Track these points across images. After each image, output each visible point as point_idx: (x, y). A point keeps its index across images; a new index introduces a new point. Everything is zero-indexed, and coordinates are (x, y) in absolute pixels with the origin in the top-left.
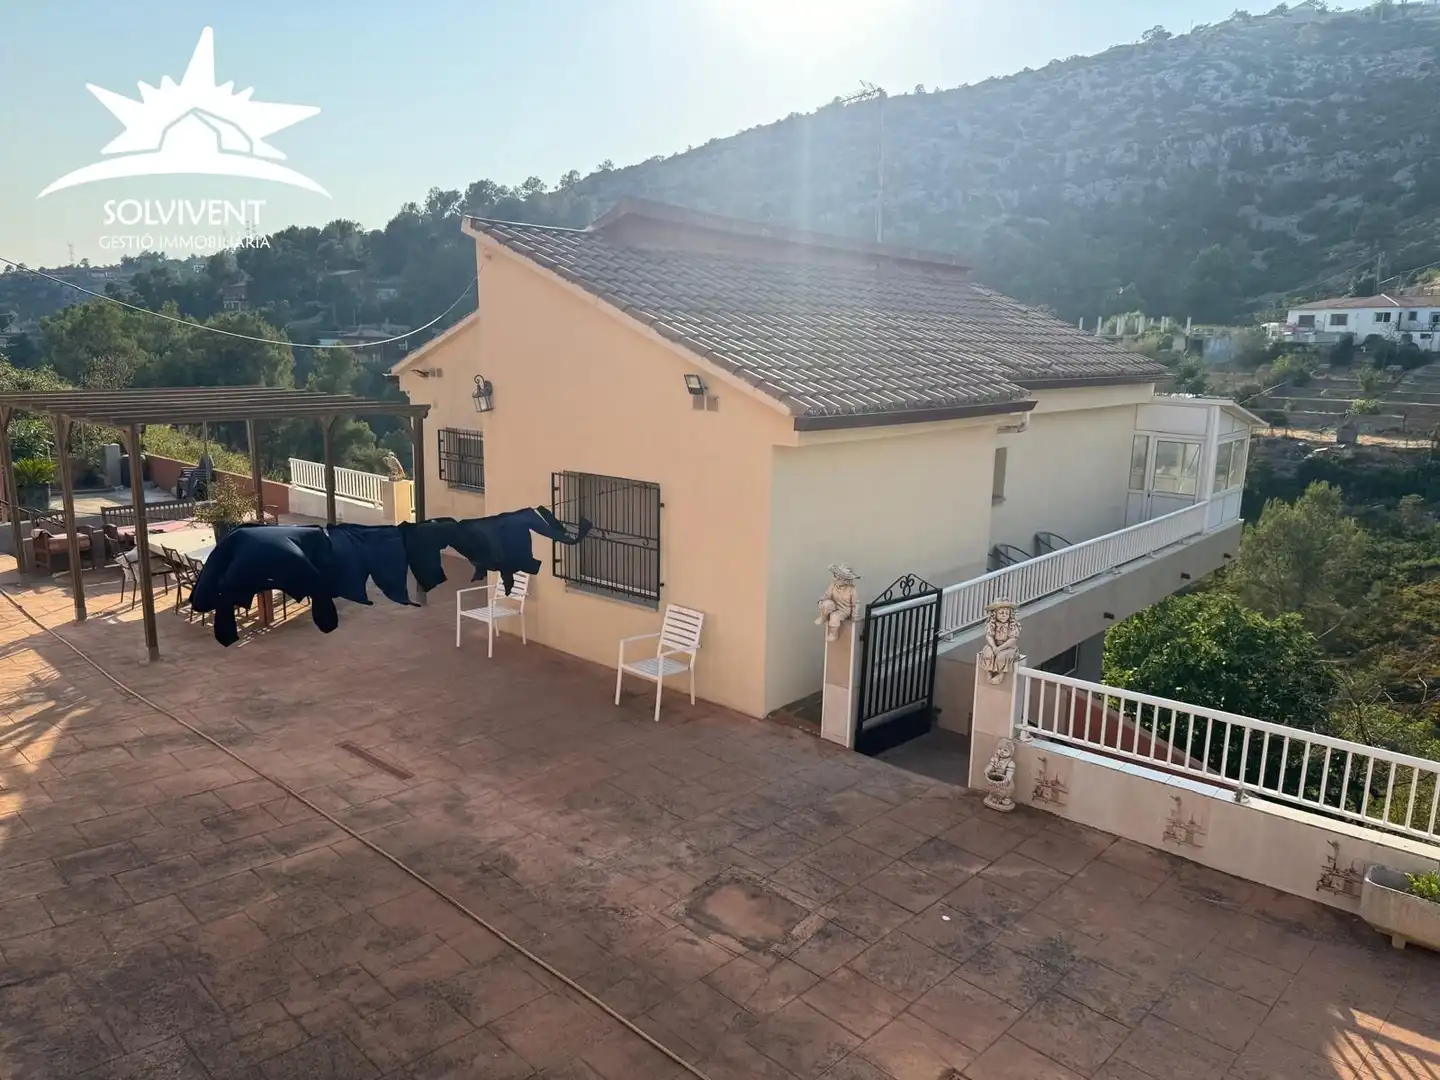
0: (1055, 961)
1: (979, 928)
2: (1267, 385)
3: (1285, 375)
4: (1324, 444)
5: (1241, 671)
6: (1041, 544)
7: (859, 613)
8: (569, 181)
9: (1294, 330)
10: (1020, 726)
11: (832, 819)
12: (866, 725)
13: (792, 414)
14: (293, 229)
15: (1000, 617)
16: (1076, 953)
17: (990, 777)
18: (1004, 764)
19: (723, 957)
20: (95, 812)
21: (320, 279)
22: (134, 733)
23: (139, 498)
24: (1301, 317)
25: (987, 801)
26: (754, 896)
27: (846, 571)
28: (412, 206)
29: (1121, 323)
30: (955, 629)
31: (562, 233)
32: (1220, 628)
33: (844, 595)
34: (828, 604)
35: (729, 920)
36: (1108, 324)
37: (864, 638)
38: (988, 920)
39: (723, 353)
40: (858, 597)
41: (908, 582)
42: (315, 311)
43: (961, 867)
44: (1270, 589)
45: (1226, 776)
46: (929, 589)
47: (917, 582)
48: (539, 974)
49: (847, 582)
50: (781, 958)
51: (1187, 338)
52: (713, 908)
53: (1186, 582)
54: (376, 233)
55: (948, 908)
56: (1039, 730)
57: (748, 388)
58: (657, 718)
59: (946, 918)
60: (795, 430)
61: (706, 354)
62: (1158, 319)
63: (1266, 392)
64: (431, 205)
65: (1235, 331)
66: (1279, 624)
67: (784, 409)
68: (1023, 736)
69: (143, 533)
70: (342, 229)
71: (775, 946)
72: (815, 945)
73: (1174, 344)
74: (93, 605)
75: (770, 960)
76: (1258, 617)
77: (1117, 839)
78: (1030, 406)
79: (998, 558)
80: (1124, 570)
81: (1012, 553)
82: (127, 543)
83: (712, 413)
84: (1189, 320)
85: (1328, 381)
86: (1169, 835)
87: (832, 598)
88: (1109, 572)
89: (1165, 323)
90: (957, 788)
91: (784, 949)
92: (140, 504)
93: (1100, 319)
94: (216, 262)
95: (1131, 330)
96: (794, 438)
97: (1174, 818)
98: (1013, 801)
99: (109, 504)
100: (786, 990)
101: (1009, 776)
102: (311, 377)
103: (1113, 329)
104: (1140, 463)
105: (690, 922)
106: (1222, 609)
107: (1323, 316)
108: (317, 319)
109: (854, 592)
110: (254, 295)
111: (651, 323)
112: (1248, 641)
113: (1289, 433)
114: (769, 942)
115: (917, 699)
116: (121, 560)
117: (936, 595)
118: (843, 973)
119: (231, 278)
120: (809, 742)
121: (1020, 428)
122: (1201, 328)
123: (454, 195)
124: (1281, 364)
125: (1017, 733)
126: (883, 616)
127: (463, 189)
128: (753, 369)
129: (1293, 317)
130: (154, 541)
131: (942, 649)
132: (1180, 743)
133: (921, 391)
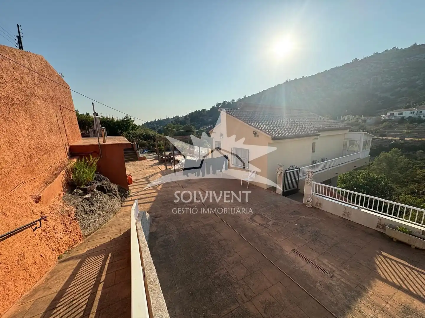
0: (316, 234)
1: (302, 227)
2: (381, 128)
3: (386, 126)
4: (396, 140)
5: (370, 186)
6: (323, 160)
7: (283, 172)
8: (239, 100)
9: (389, 116)
10: (313, 192)
11: (277, 206)
12: (285, 191)
13: (272, 137)
14: (196, 111)
15: (309, 173)
16: (321, 233)
17: (307, 201)
18: (310, 199)
19: (256, 226)
20: (167, 196)
21: (200, 118)
22: (172, 185)
23: (174, 152)
24: (390, 114)
25: (306, 205)
26: (262, 217)
27: (281, 164)
28: (214, 106)
29: (346, 117)
30: (303, 175)
31: (234, 110)
32: (365, 177)
33: (281, 168)
34: (278, 170)
35: (257, 220)
36: (343, 118)
37: (284, 176)
38: (304, 225)
39: (260, 128)
40: (283, 169)
41: (293, 166)
42: (199, 123)
43: (300, 216)
44: (381, 170)
45: (360, 205)
46: (297, 168)
47: (295, 167)
48: (226, 225)
49: (281, 166)
50: (265, 227)
51: (362, 119)
52: (255, 218)
53: (355, 168)
54: (208, 110)
55: (297, 223)
56: (317, 193)
57: (263, 133)
58: (248, 188)
59: (296, 224)
60: (272, 140)
61: (256, 128)
62: (355, 116)
63: (381, 130)
64: (217, 105)
65: (373, 117)
66: (380, 177)
67: (270, 137)
68: (314, 194)
69: (174, 157)
70: (204, 110)
71: (264, 225)
72: (271, 226)
73: (359, 121)
74: (168, 167)
75: (264, 227)
76: (375, 175)
77: (332, 214)
78: (319, 135)
79: (313, 162)
80: (341, 165)
81: (316, 162)
82: (172, 158)
83: (258, 138)
84: (362, 116)
85: (398, 127)
86: (343, 214)
87: (278, 169)
88: (337, 165)
89: (357, 117)
90: (301, 203)
91: (266, 226)
92: (174, 153)
93: (341, 117)
94: (186, 116)
95: (349, 119)
96: (272, 142)
97: (344, 211)
98: (311, 206)
99: (170, 153)
100: (266, 232)
101: (311, 201)
102: (198, 133)
103: (345, 119)
104: (345, 145)
105: (251, 220)
106: (366, 173)
107: (396, 113)
108: (200, 125)
109: (283, 168)
110: (191, 121)
111: (248, 123)
112: (372, 180)
113: (387, 138)
114: (264, 224)
115: (295, 187)
116: (171, 161)
117: (299, 169)
118: (276, 231)
119: (188, 119)
120: (274, 193)
121: (317, 139)
122: (365, 117)
123: (220, 104)
124: (384, 124)
125: (313, 194)
126: (288, 172)
127: (222, 103)
128: (265, 130)
129: (388, 114)
130: (175, 158)
131: (300, 179)
132: (350, 199)
133: (296, 133)
